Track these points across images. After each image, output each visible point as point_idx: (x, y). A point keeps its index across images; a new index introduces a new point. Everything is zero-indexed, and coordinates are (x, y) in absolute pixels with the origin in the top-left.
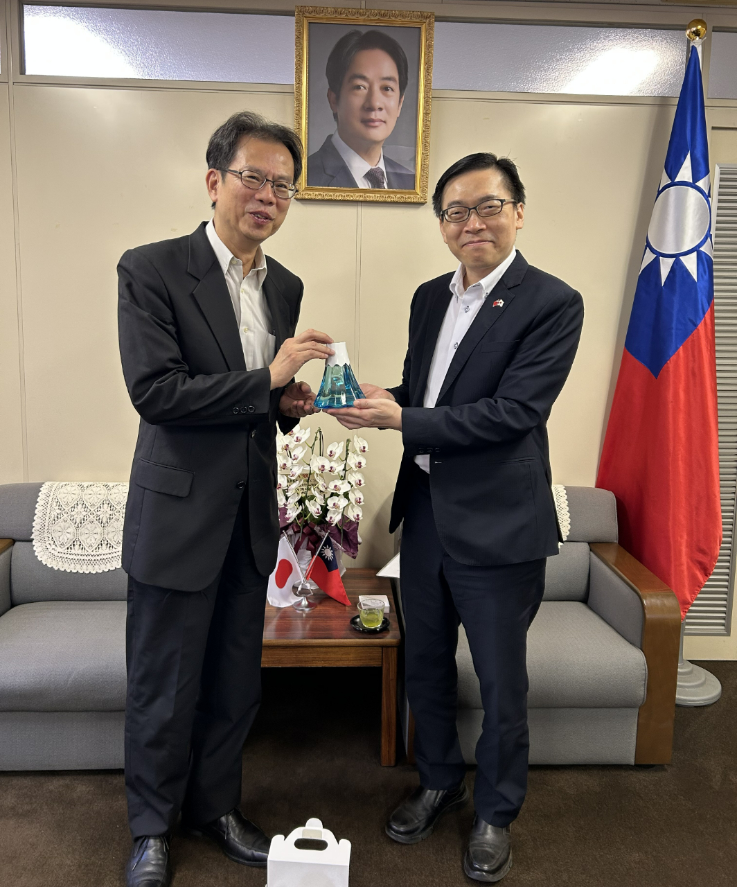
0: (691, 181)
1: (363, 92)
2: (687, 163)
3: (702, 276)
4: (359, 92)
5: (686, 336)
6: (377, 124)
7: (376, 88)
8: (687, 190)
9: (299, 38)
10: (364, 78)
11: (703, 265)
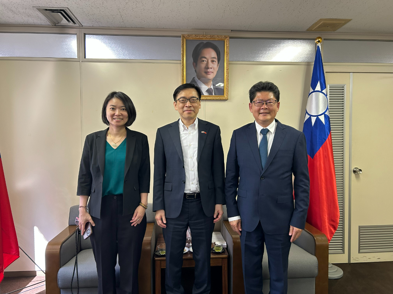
0: (320, 90)
1: (205, 62)
2: (319, 84)
3: (326, 123)
5: (322, 144)
6: (210, 73)
7: (210, 61)
8: (319, 94)
9: (183, 45)
10: (205, 58)
11: (327, 119)
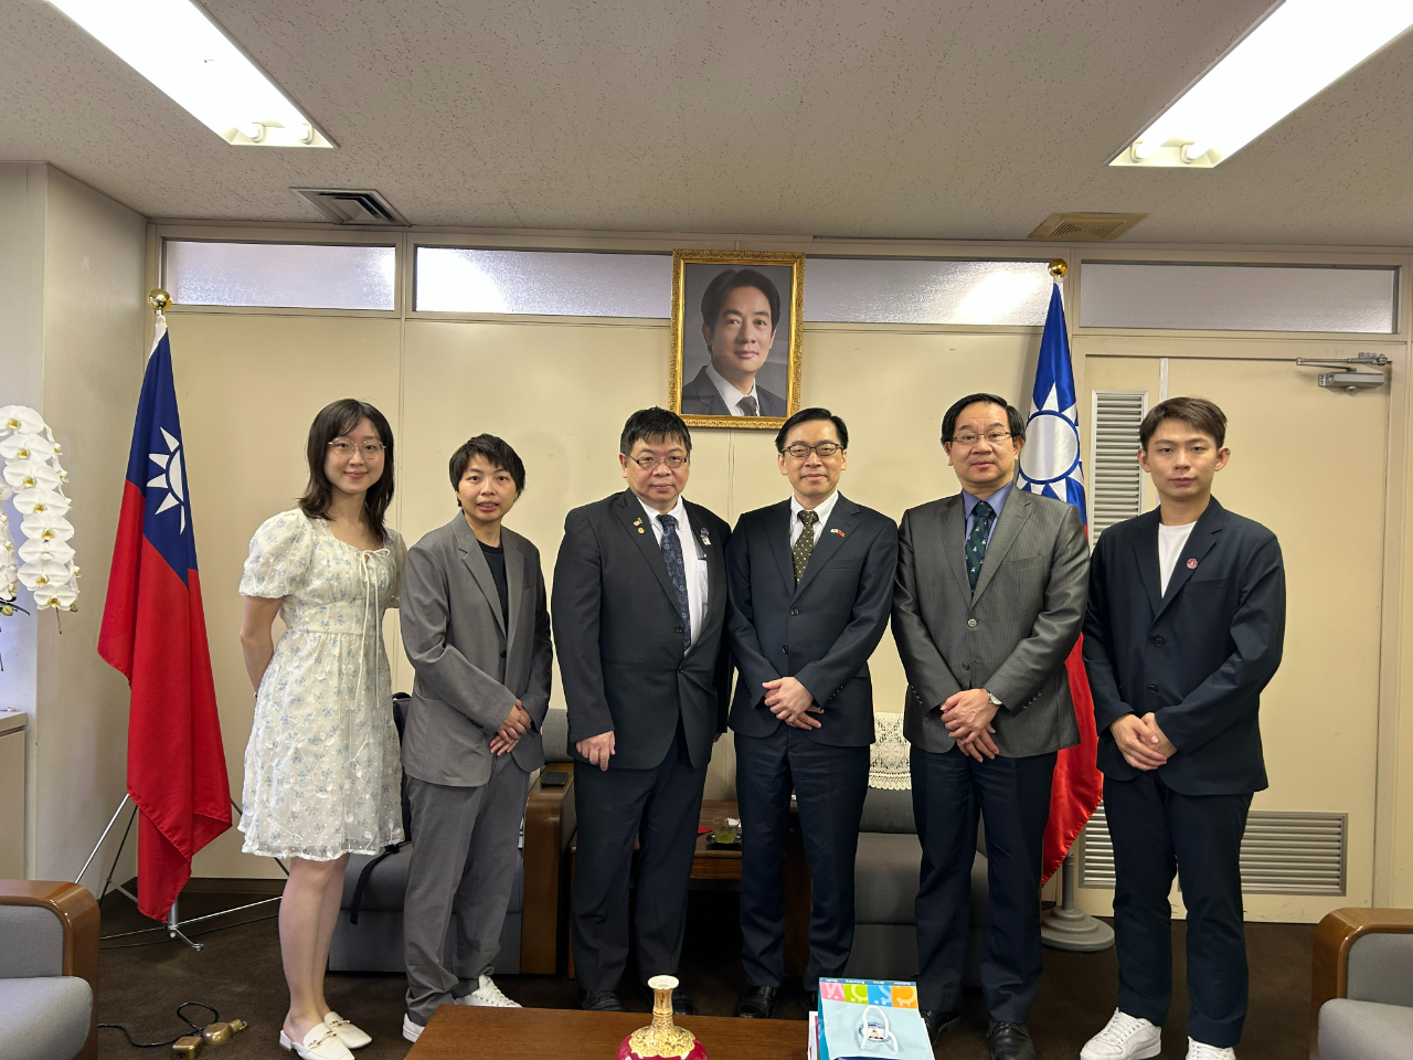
0: (1057, 410)
3: (1073, 502)
4: (732, 326)
6: (750, 355)
7: (749, 322)
8: (1054, 419)
9: (676, 276)
